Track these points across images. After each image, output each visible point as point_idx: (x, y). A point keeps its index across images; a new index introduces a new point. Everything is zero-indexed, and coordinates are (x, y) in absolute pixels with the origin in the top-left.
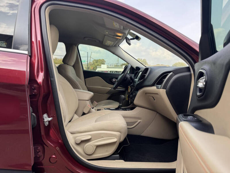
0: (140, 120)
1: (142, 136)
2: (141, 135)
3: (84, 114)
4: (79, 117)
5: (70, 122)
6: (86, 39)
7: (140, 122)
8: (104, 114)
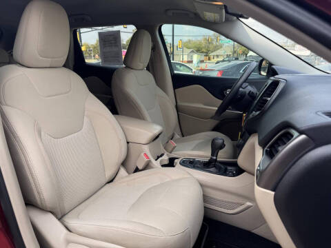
0: (250, 202)
1: (253, 233)
2: (253, 231)
3: (137, 170)
4: (129, 173)
5: (108, 183)
6: (170, 13)
7: (249, 207)
8: (168, 180)
